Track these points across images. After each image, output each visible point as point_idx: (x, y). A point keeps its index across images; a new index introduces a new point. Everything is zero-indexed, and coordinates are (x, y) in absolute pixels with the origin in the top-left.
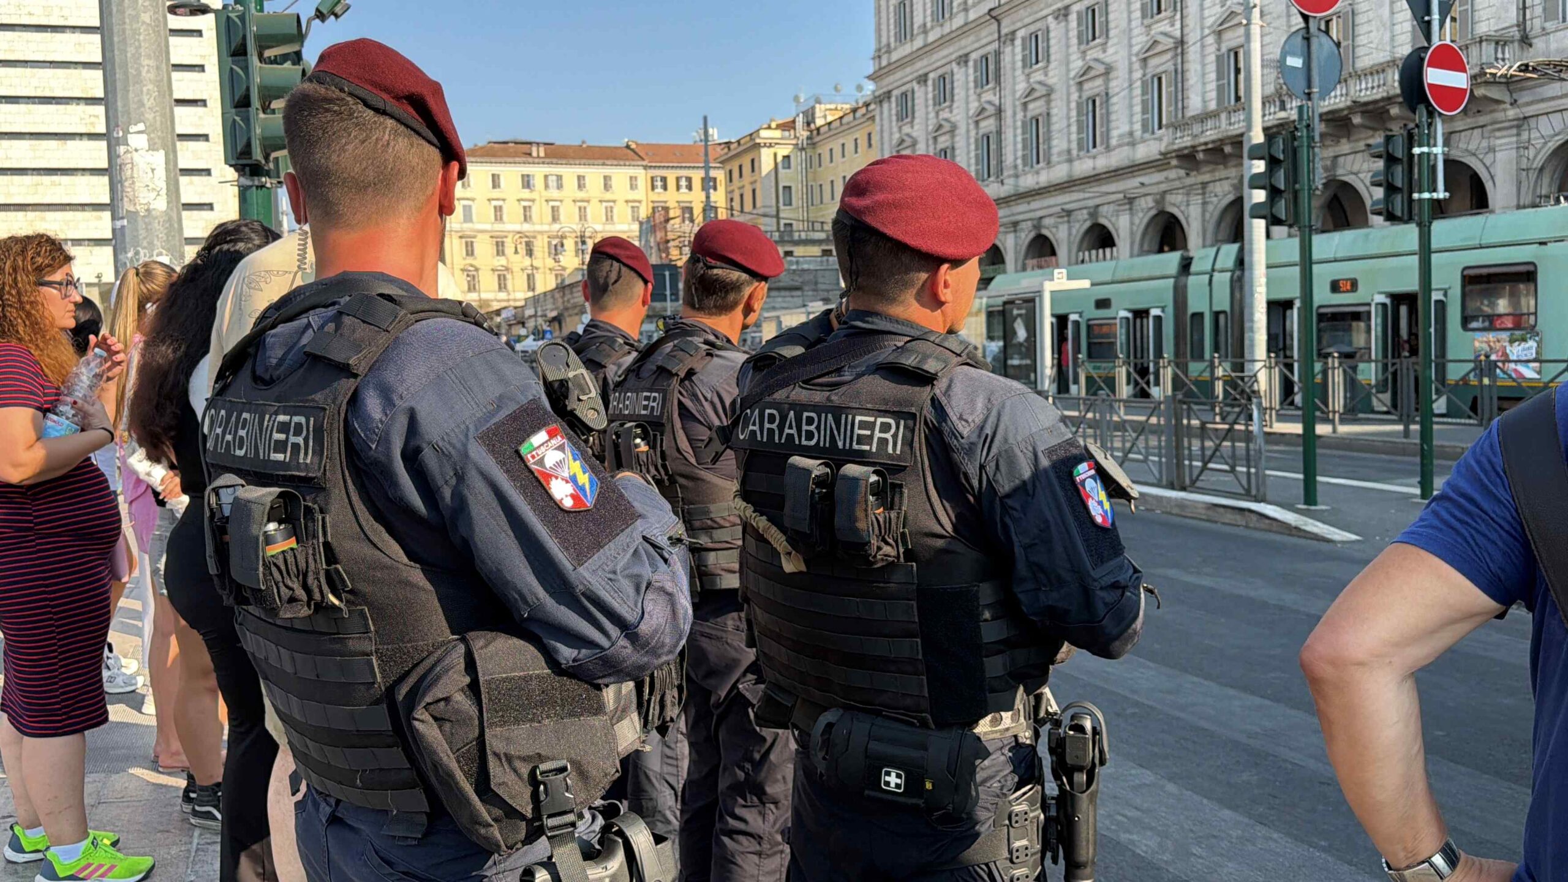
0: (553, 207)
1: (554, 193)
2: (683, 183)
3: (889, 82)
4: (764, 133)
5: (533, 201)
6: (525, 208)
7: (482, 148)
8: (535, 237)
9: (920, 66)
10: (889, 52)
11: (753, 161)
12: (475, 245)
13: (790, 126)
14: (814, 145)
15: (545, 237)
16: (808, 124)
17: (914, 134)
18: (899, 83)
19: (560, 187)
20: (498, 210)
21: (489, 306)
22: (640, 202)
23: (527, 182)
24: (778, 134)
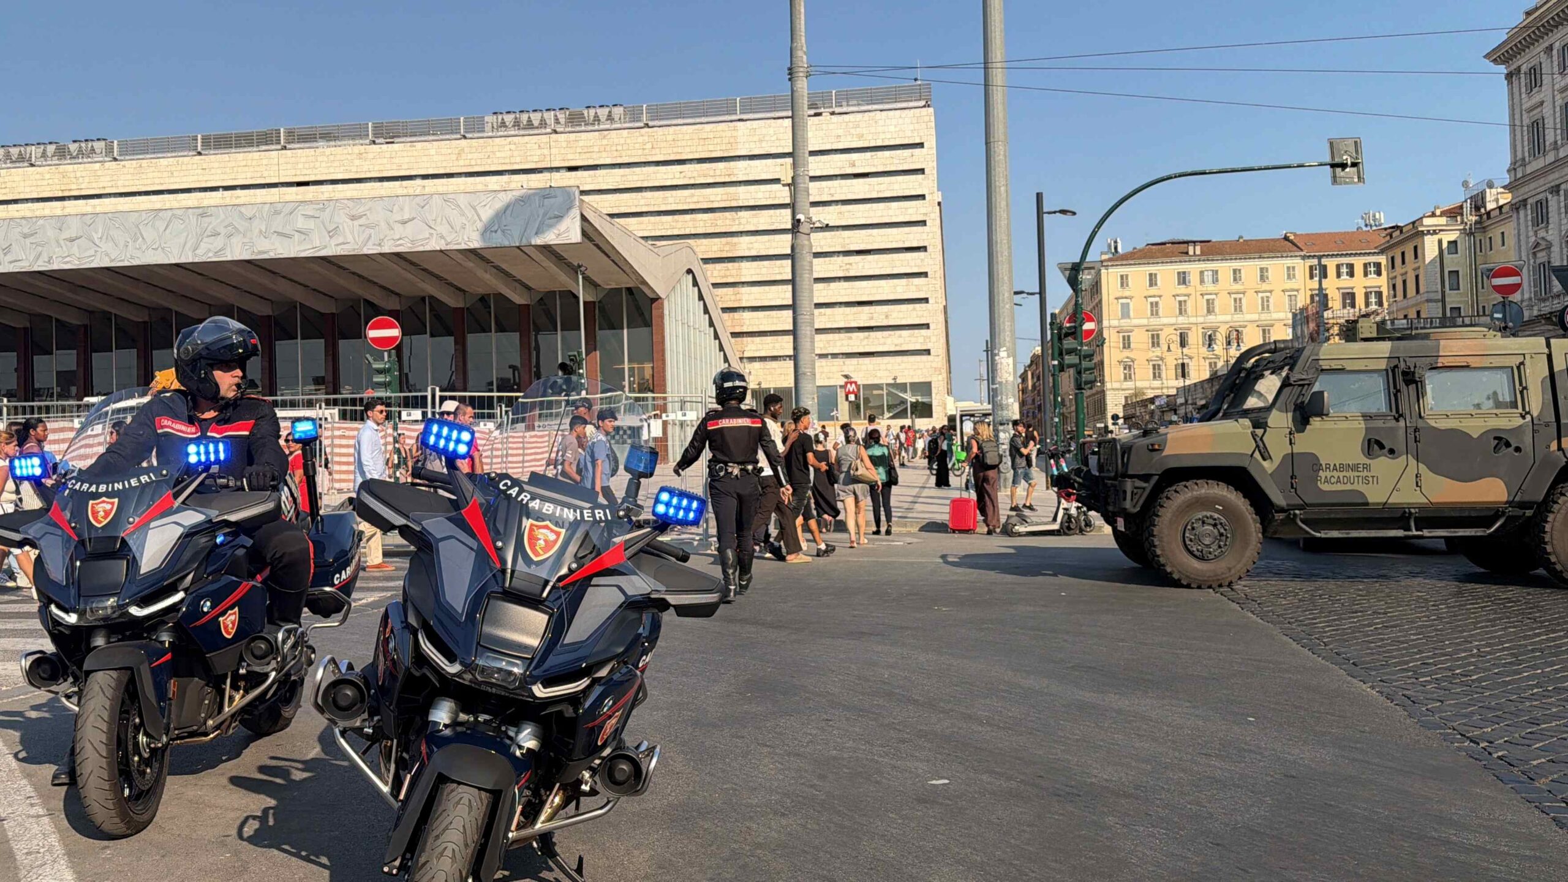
0: (1208, 301)
1: (1210, 287)
2: (1344, 270)
3: (1524, 191)
4: (1427, 221)
5: (1188, 295)
6: (1180, 302)
7: (1140, 251)
8: (1189, 329)
9: (1553, 178)
10: (1524, 165)
11: (1416, 248)
12: (1132, 339)
13: (1454, 213)
14: (1484, 229)
15: (1200, 327)
16: (1477, 209)
17: (1549, 238)
18: (1534, 193)
19: (1215, 281)
20: (1155, 306)
21: (1144, 394)
22: (1297, 291)
23: (1183, 279)
24: (1443, 220)
